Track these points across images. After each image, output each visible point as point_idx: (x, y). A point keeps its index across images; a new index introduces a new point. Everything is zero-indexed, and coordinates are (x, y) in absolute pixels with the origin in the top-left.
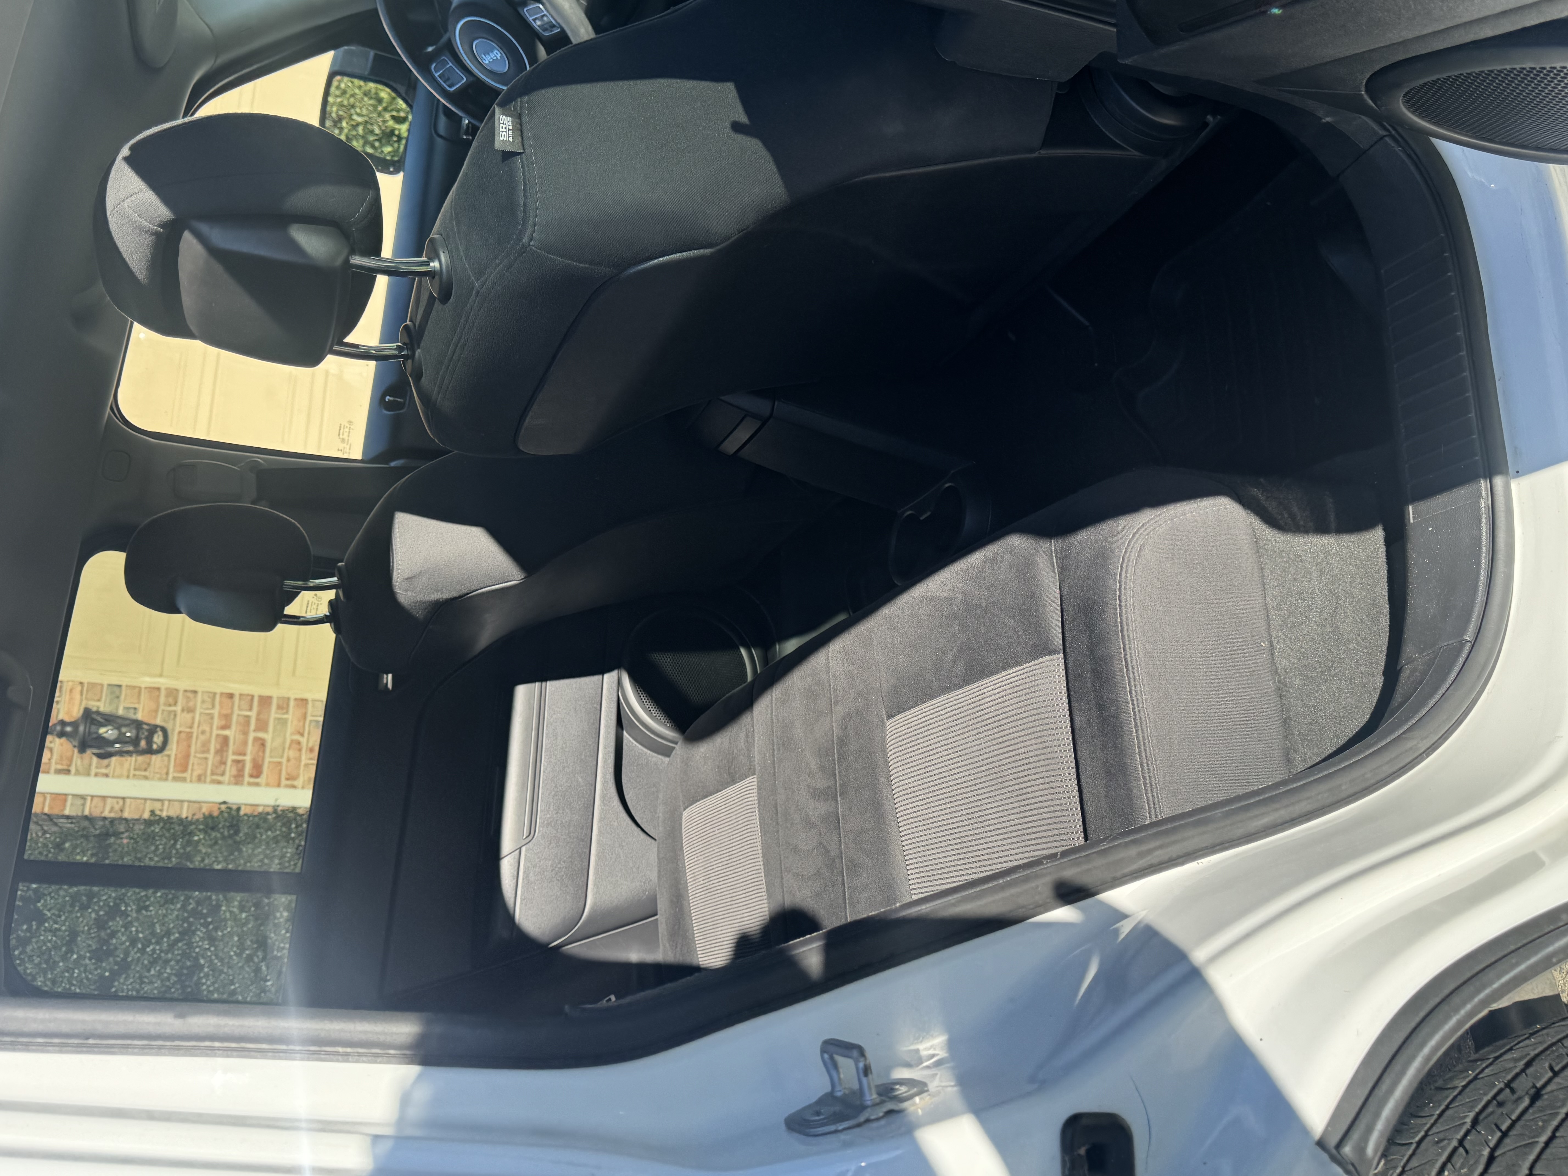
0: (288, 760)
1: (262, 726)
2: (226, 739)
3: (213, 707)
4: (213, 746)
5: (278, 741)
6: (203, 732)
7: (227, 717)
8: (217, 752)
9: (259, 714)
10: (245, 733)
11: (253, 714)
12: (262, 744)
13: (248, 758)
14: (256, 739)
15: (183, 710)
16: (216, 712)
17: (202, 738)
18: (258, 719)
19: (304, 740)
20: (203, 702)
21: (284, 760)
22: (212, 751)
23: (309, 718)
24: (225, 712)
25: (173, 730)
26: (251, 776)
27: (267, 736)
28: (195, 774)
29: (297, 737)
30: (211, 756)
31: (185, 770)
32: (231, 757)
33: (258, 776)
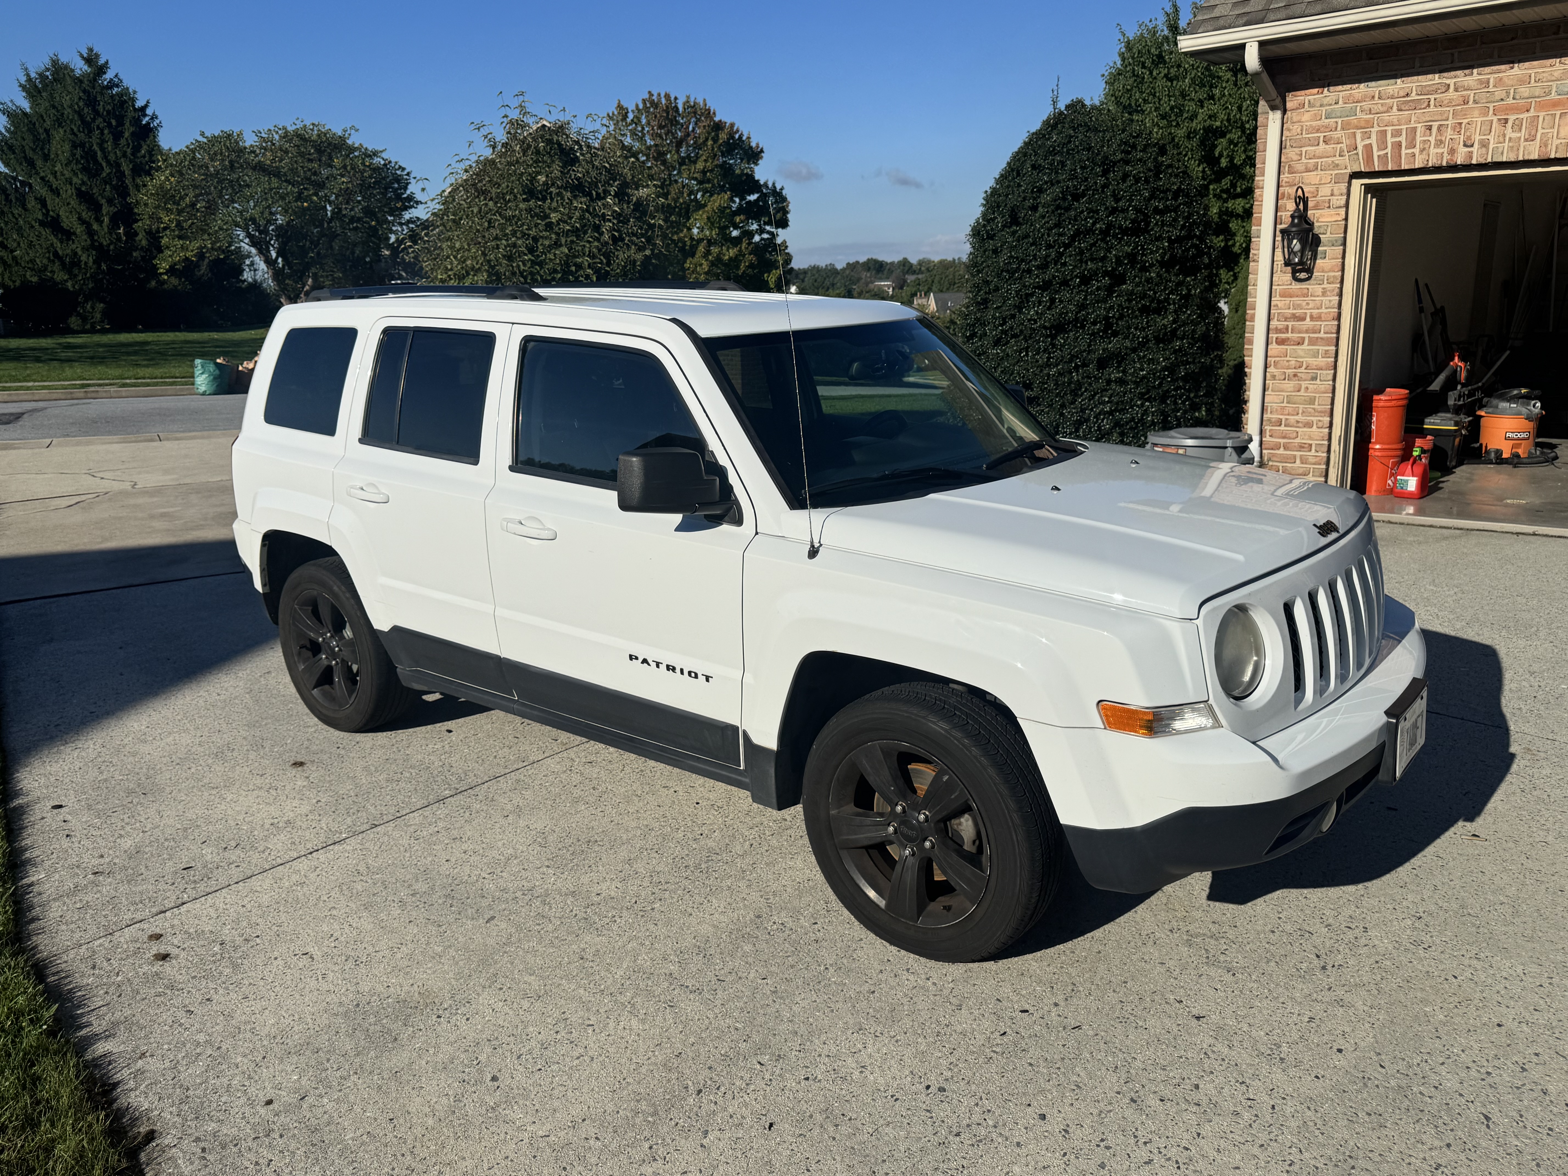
0: (1288, 361)
1: (1312, 342)
2: (1304, 319)
3: (1326, 308)
4: (1298, 312)
5: (1301, 353)
6: (1308, 304)
7: (1319, 318)
8: (1294, 314)
9: (1321, 338)
10: (1307, 332)
11: (1322, 335)
12: (1300, 343)
13: (1289, 335)
14: (1303, 339)
15: (1324, 289)
16: (1323, 310)
17: (1304, 303)
18: (1317, 338)
19: (1302, 370)
20: (1330, 301)
21: (1288, 358)
22: (1295, 311)
23: (1319, 372)
24: (1323, 315)
25: (1309, 284)
26: (1277, 339)
27: (1305, 346)
28: (1278, 303)
29: (1304, 366)
30: (1291, 311)
31: (1281, 296)
32: (1290, 324)
33: (1276, 342)
